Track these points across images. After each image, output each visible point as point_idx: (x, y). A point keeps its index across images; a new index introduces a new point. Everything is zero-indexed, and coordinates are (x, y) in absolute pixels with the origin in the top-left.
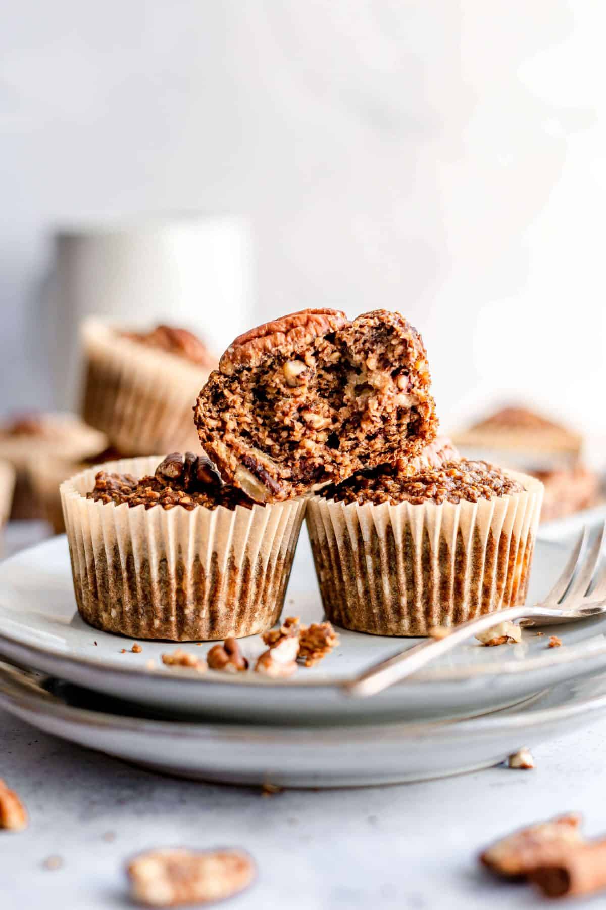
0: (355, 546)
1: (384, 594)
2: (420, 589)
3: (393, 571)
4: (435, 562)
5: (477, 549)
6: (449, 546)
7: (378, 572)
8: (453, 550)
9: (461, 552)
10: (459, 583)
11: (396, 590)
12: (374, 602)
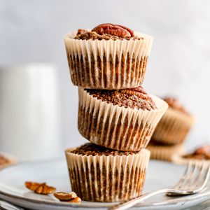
0: (85, 170)
2: (108, 186)
3: (99, 180)
4: (113, 176)
7: (93, 180)
8: (120, 172)
10: (121, 184)
11: (99, 186)
12: (91, 190)
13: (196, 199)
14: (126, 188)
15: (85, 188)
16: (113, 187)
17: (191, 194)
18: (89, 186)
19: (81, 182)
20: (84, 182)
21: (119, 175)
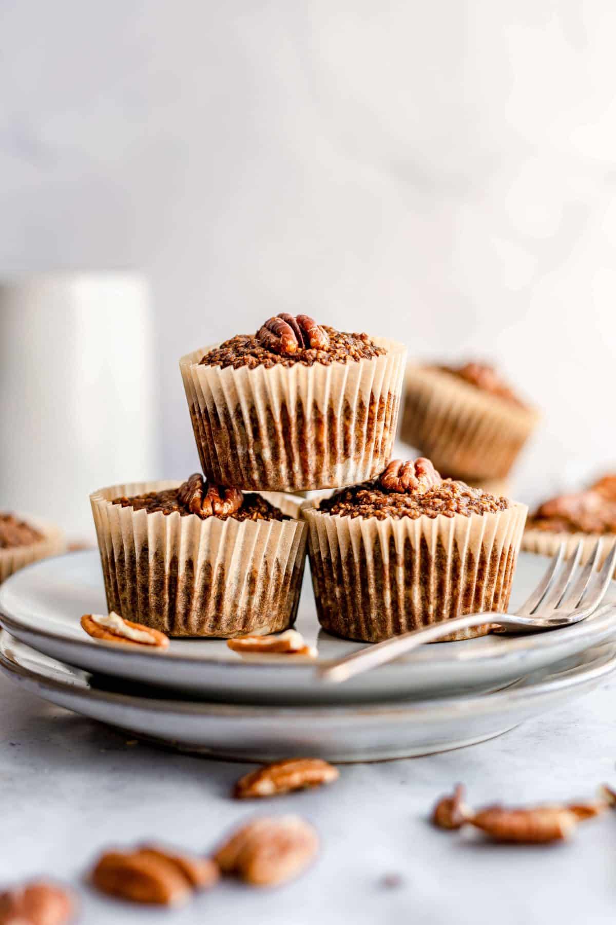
0: (386, 559)
1: (413, 604)
2: (447, 597)
3: (425, 583)
4: (462, 571)
5: (494, 558)
6: (474, 555)
7: (409, 583)
8: (477, 560)
9: (483, 562)
10: (478, 590)
11: (425, 599)
12: (402, 612)
13: (560, 643)
14: (487, 599)
15: (382, 606)
16: (460, 600)
17: (560, 625)
18: (395, 603)
19: (372, 591)
20: (380, 591)
21: (477, 567)
